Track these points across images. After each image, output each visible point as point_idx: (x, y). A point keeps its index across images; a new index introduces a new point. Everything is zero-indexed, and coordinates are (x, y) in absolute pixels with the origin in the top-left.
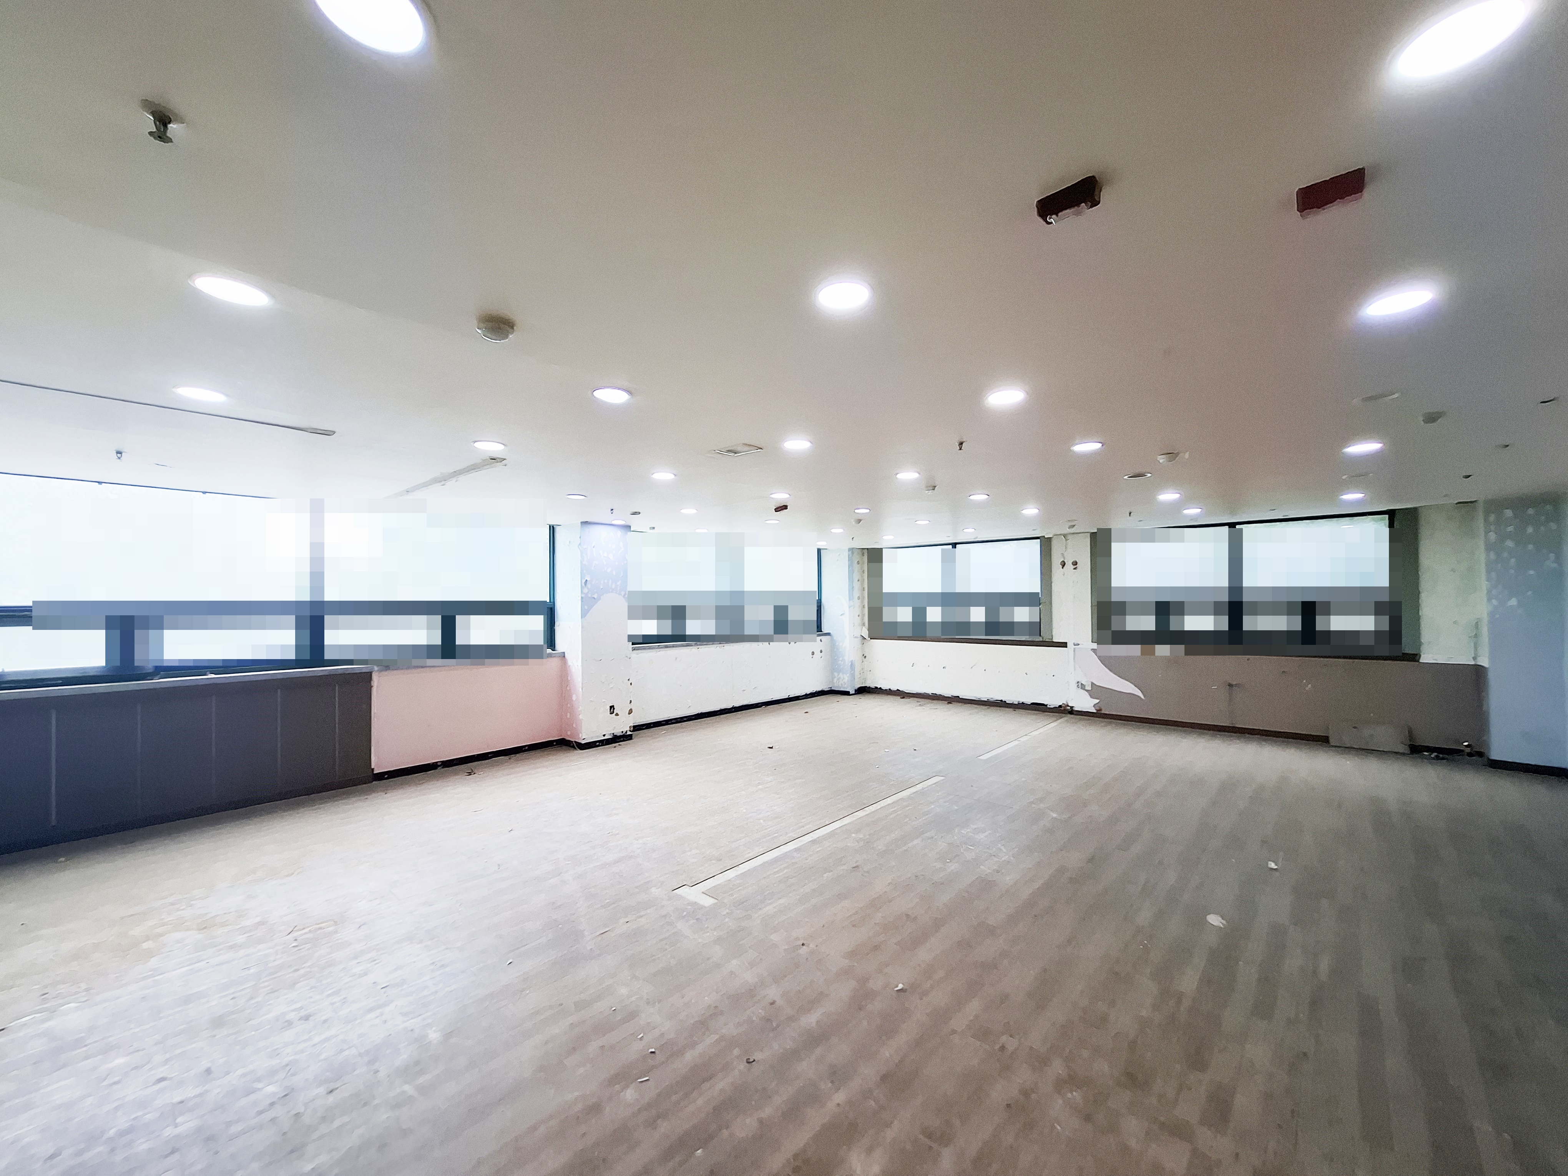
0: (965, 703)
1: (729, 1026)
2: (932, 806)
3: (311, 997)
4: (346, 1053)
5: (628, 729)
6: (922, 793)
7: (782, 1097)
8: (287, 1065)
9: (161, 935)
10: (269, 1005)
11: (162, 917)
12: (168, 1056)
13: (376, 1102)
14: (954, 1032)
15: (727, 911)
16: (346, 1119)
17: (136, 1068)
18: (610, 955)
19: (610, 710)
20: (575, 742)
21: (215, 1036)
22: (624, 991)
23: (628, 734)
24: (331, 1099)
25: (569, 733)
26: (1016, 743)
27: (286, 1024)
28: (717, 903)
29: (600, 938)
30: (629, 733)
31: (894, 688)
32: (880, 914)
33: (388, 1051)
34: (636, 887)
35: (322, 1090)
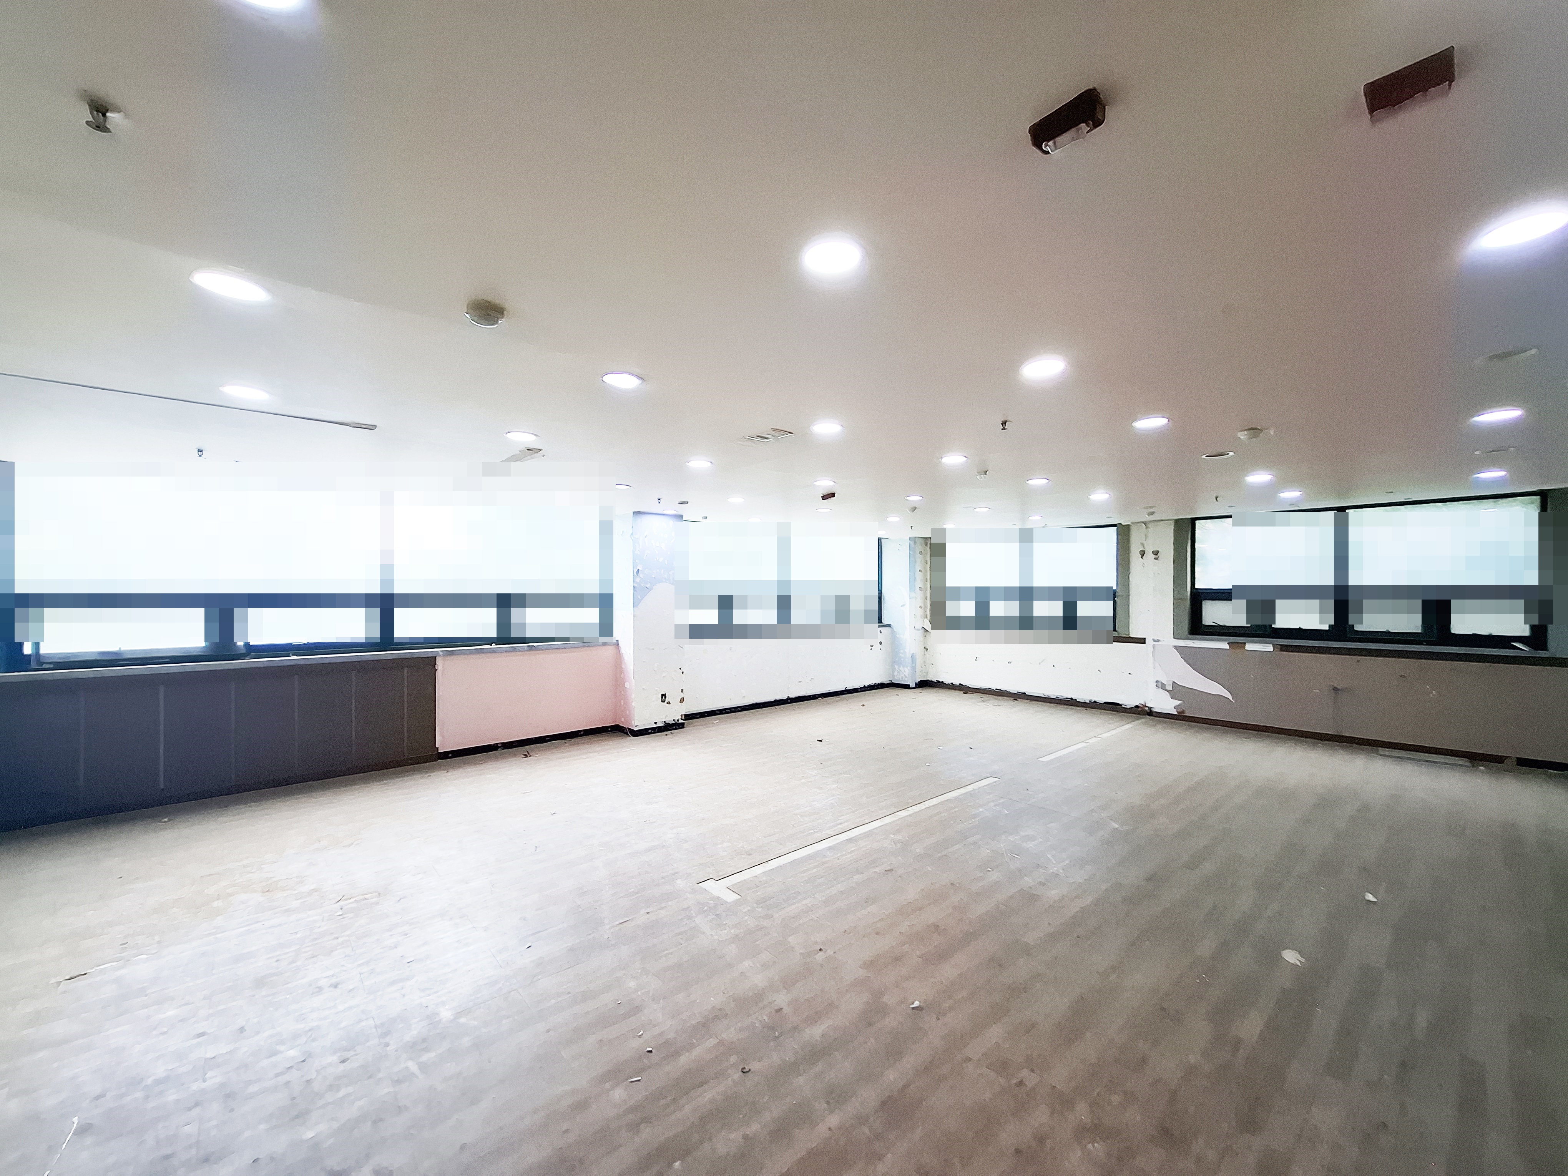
0: (1031, 700)
1: (729, 1032)
2: (981, 810)
3: (343, 966)
4: (363, 1024)
5: (680, 717)
6: (970, 794)
7: (774, 1112)
8: (310, 1030)
9: (230, 895)
10: (307, 969)
11: (235, 879)
12: (211, 1011)
13: (380, 1075)
14: (969, 1059)
15: (749, 908)
16: (350, 1089)
17: (182, 1020)
18: (624, 945)
19: (662, 698)
20: (628, 728)
21: (254, 996)
22: (632, 984)
23: (679, 722)
24: (342, 1067)
25: (623, 720)
26: (1084, 744)
27: (318, 989)
28: (739, 899)
29: (617, 928)
30: (681, 721)
31: (957, 683)
32: (908, 923)
33: (401, 1026)
34: (663, 878)
35: (334, 1058)
